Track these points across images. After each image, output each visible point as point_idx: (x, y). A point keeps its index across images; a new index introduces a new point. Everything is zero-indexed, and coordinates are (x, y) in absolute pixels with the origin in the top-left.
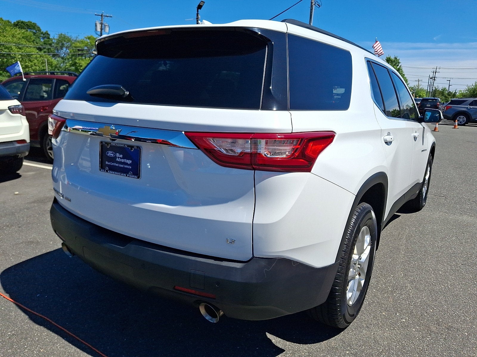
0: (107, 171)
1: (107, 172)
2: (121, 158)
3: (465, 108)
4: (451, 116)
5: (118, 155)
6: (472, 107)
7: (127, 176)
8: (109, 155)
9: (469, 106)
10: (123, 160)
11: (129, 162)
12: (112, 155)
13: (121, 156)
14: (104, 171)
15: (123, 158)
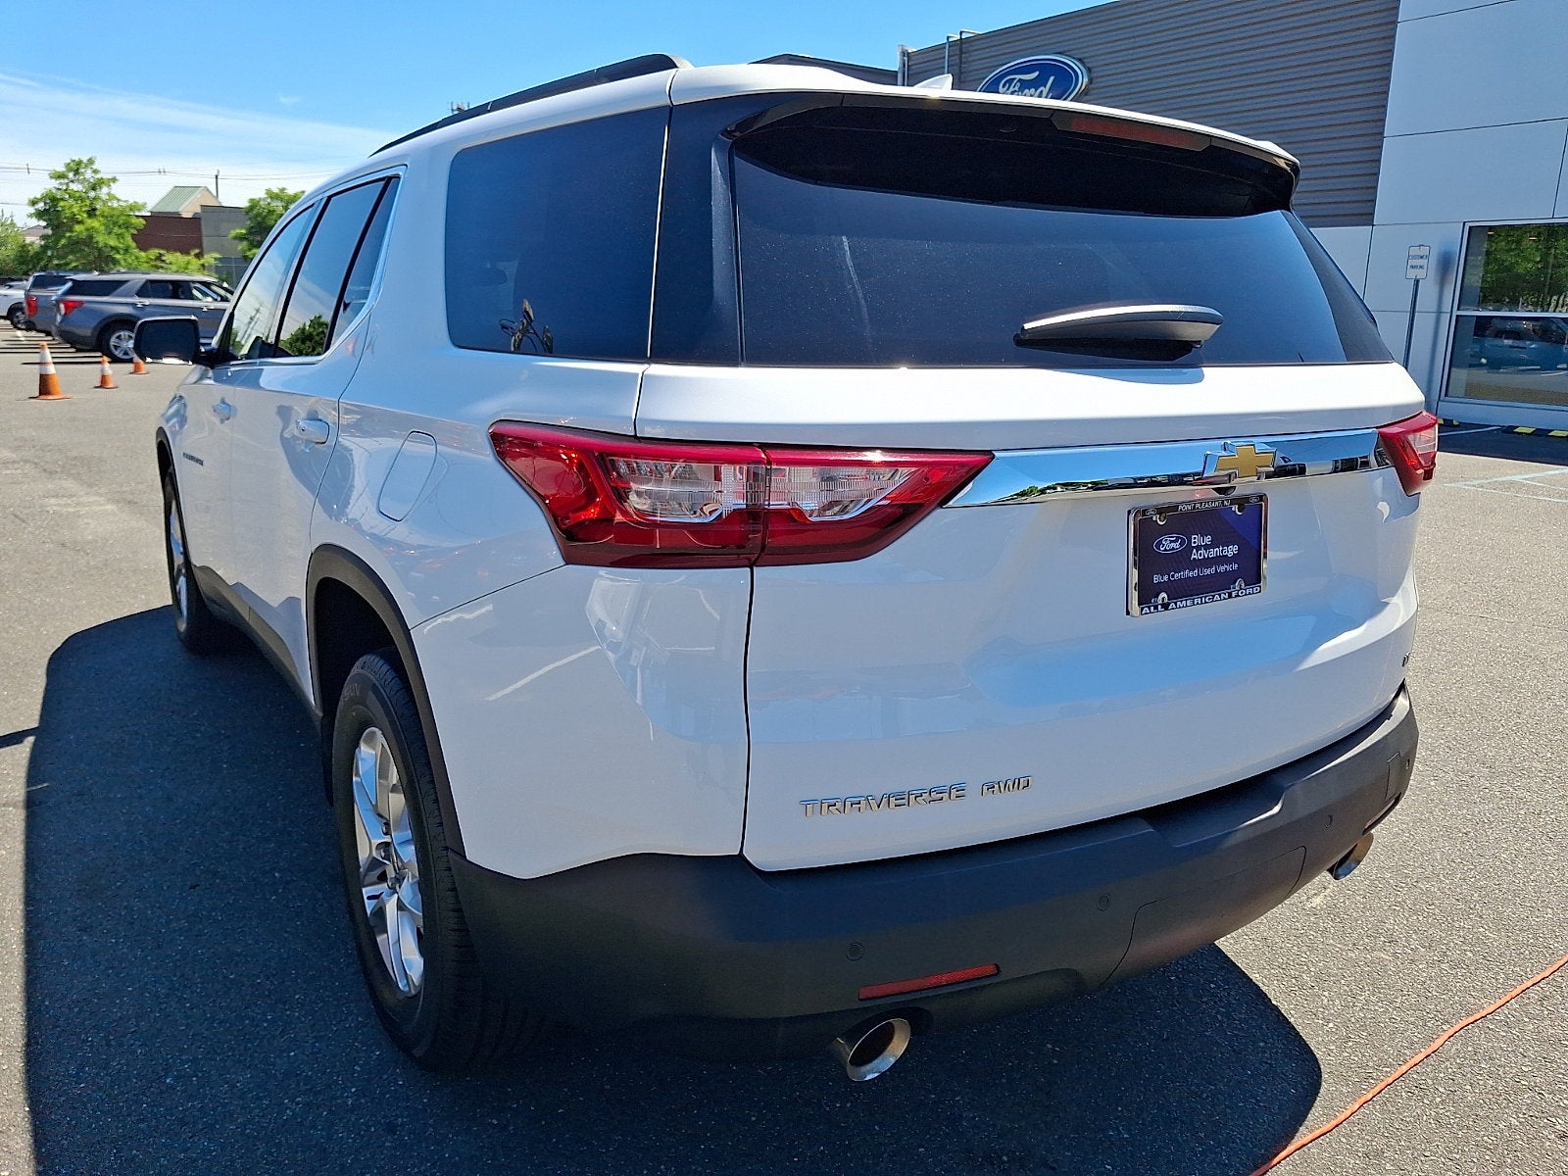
0: (1166, 606)
1: (1167, 609)
2: (1206, 547)
3: (127, 304)
4: (88, 332)
5: (1196, 540)
6: (147, 301)
7: (1230, 596)
8: (1166, 550)
9: (137, 300)
10: (1213, 553)
11: (1231, 550)
12: (1176, 545)
13: (1208, 540)
14: (1156, 607)
15: (1213, 545)
